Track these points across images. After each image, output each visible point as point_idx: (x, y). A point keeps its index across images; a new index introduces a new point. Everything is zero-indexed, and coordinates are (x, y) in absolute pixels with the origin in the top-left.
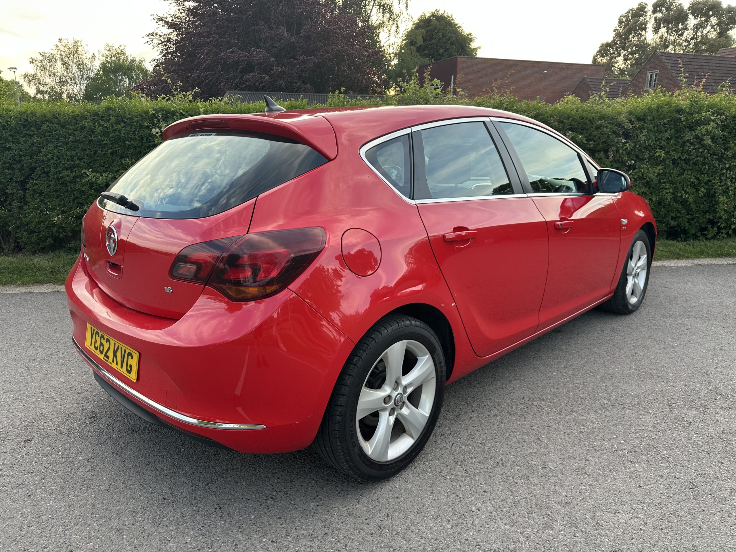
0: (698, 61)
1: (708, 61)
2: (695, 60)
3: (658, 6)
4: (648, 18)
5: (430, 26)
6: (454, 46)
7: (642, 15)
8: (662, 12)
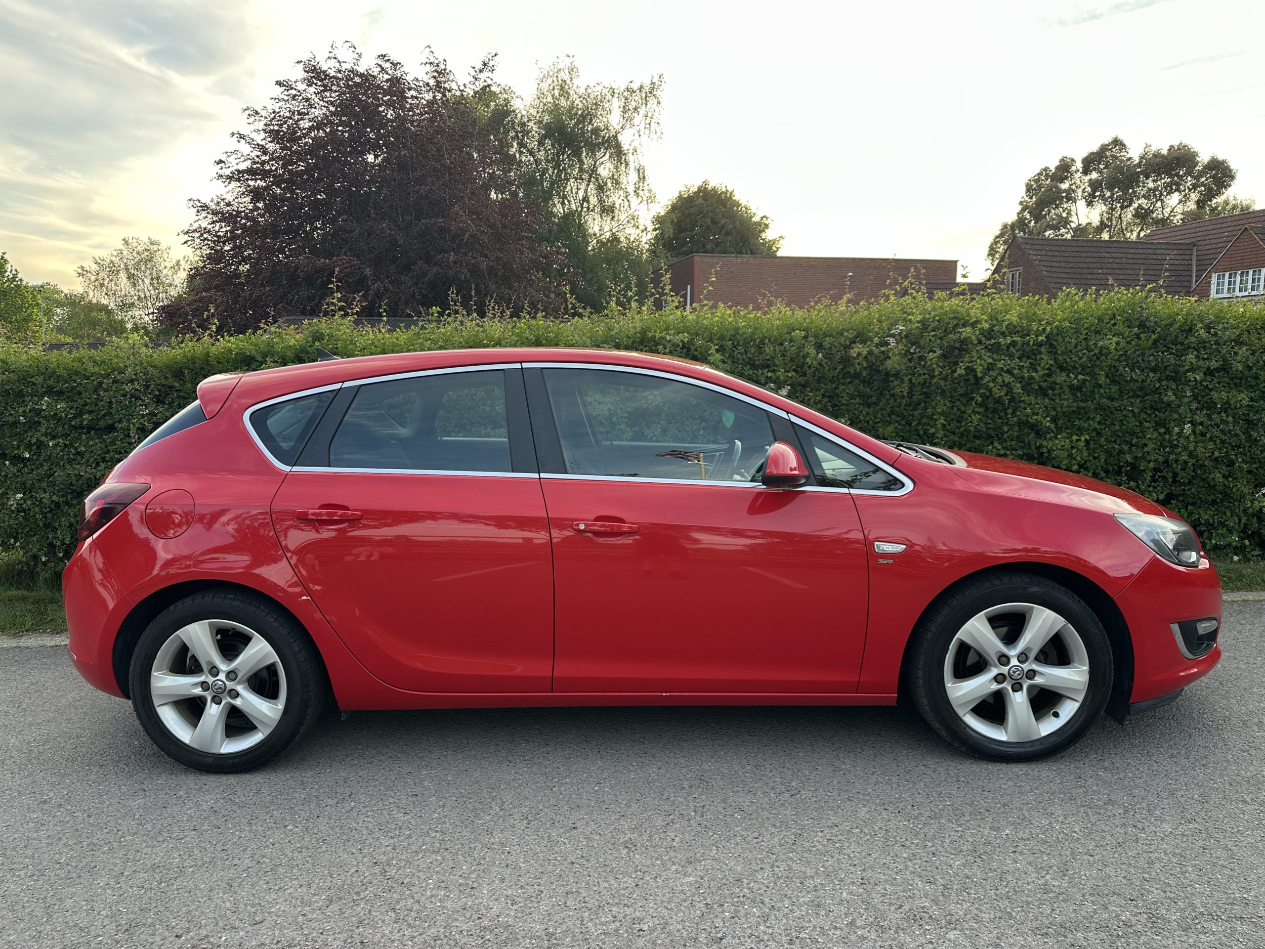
0: (1093, 250)
1: (1113, 250)
2: (1087, 249)
3: (1090, 163)
4: (1078, 182)
5: (692, 207)
6: (730, 238)
7: (1066, 178)
8: (1100, 172)
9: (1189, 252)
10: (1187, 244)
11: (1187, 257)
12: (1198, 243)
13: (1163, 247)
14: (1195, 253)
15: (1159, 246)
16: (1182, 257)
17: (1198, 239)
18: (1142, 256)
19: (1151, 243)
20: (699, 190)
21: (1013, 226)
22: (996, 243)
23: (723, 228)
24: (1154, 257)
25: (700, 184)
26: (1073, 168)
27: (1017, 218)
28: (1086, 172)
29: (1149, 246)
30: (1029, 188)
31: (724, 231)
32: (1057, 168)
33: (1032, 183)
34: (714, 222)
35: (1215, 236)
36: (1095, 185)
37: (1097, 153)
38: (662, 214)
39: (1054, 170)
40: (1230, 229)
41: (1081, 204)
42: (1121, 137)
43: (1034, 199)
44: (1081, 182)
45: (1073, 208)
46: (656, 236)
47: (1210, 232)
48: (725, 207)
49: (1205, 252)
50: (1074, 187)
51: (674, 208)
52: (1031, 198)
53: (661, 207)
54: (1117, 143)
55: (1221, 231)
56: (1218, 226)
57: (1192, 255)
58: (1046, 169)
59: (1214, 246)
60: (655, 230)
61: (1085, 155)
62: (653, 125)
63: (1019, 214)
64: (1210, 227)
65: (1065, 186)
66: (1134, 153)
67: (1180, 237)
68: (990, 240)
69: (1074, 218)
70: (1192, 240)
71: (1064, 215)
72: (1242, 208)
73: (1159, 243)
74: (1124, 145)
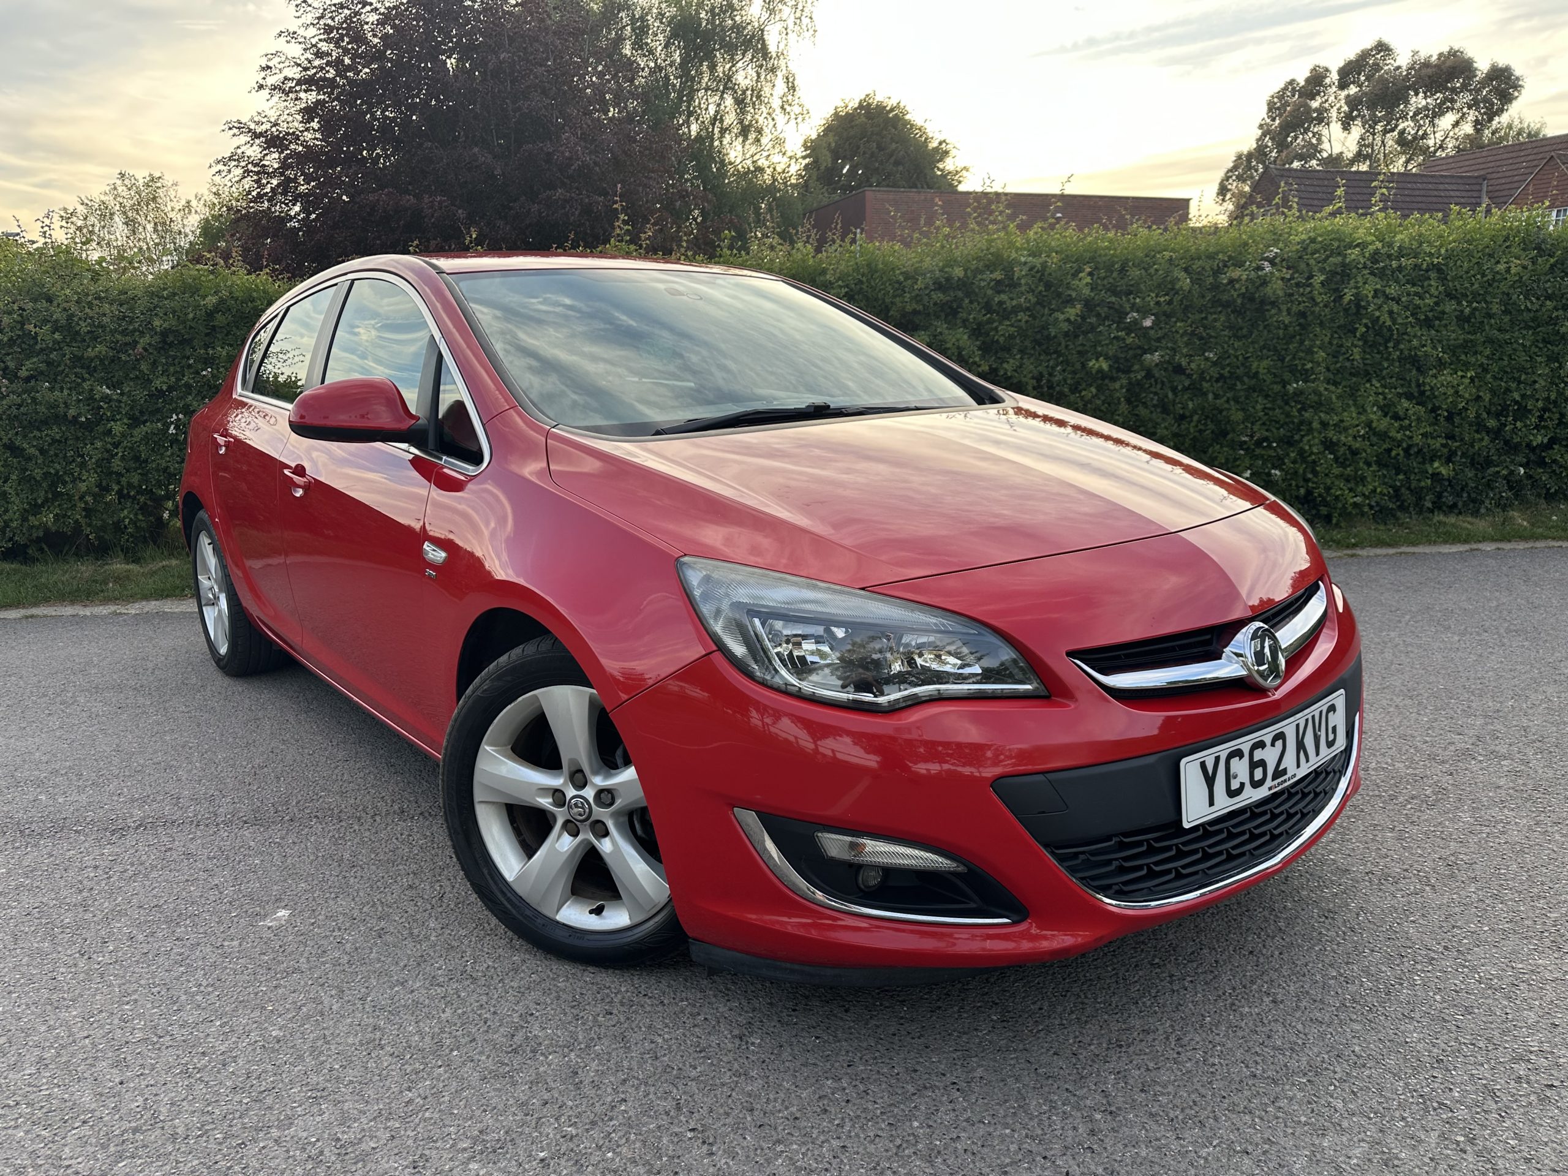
3: (1349, 73)
4: (1332, 98)
5: (852, 127)
6: (901, 168)
7: (1318, 93)
8: (1360, 86)
9: (1477, 187)
10: (1476, 177)
11: (1475, 194)
12: (1489, 176)
13: (1447, 181)
14: (1485, 189)
15: (1442, 180)
16: (1470, 194)
17: (1490, 170)
18: (1422, 193)
19: (1432, 176)
20: (861, 106)
21: (1250, 156)
22: (1227, 178)
23: (891, 155)
24: (1436, 193)
25: (863, 97)
26: (1328, 81)
27: (1255, 146)
28: (1343, 86)
29: (1431, 180)
30: (1271, 107)
31: (892, 160)
32: (1307, 80)
33: (1276, 100)
34: (880, 148)
35: (1510, 167)
36: (1353, 103)
37: (1357, 61)
38: (814, 136)
39: (1302, 83)
40: (1530, 158)
41: (1336, 127)
42: (1386, 40)
43: (1277, 121)
44: (1335, 100)
45: (1325, 132)
46: (806, 165)
47: (1505, 162)
48: (896, 129)
49: (1498, 188)
50: (1326, 105)
51: (829, 129)
52: (1274, 120)
53: (813, 128)
54: (1382, 48)
55: (1519, 160)
56: (1514, 154)
57: (1480, 191)
58: (1292, 82)
59: (1508, 180)
60: (804, 158)
61: (1342, 64)
62: (805, 21)
63: (1258, 140)
64: (1505, 156)
65: (1315, 104)
66: (1402, 60)
67: (1467, 169)
68: (1220, 174)
69: (1325, 146)
70: (1482, 173)
71: (1314, 141)
72: (1530, 133)
73: (1442, 176)
74: (1391, 50)
